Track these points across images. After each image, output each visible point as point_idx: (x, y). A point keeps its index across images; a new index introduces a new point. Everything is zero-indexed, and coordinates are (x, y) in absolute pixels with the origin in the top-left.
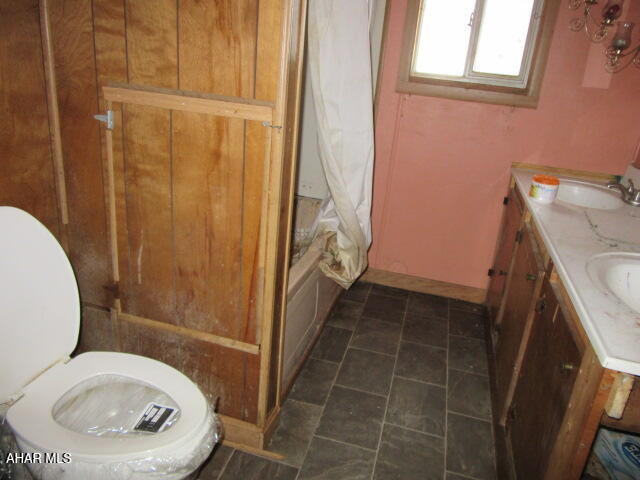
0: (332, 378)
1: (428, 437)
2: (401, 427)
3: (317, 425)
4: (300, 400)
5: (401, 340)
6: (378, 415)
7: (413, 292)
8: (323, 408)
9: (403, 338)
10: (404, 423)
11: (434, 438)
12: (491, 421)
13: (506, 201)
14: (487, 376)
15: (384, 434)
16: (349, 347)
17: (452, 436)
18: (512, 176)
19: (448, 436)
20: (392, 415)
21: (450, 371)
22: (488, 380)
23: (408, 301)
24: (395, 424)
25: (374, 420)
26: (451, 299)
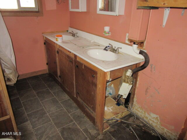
0: (25, 113)
1: (60, 110)
2: (52, 112)
3: (31, 126)
4: (20, 124)
5: (35, 92)
6: (45, 113)
7: (27, 78)
8: (29, 121)
9: (35, 91)
10: (53, 111)
11: (62, 109)
12: (69, 98)
13: (45, 44)
14: (61, 89)
15: (50, 116)
16: (22, 102)
17: (65, 106)
18: (43, 36)
19: (64, 107)
20: (48, 111)
21: (53, 93)
22: (62, 90)
23: (28, 81)
24: (51, 113)
25: (45, 115)
26: (39, 75)
